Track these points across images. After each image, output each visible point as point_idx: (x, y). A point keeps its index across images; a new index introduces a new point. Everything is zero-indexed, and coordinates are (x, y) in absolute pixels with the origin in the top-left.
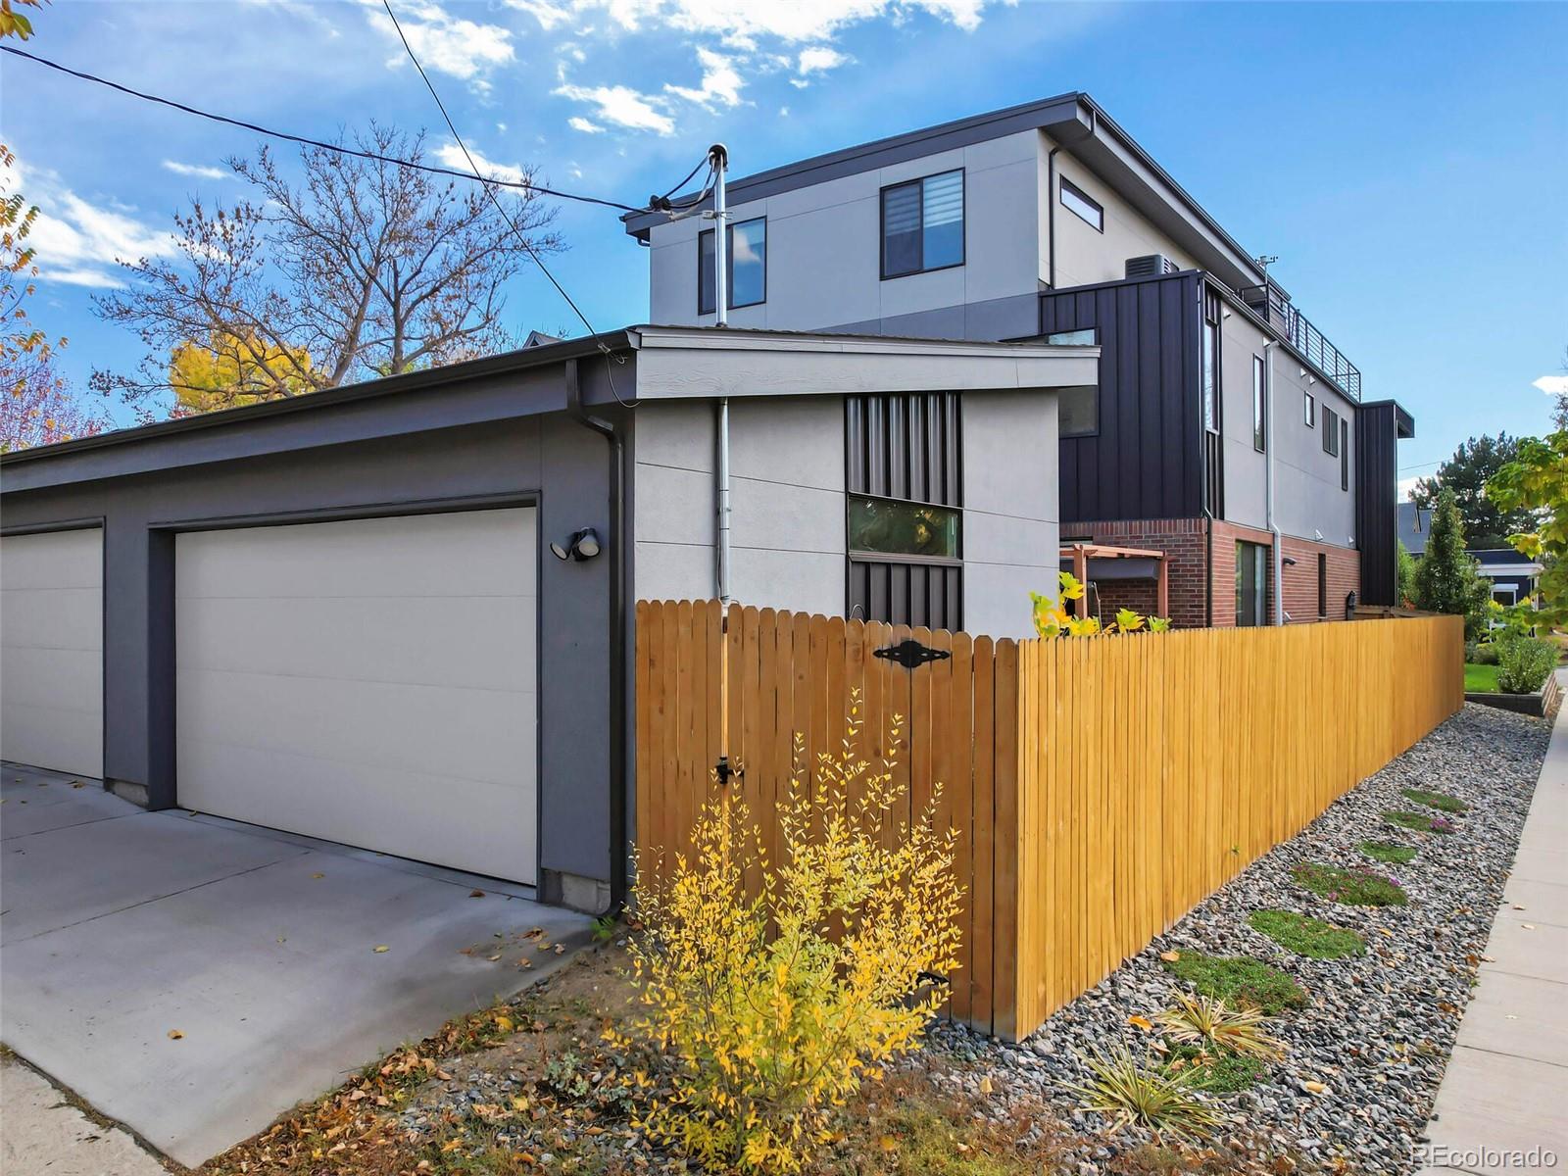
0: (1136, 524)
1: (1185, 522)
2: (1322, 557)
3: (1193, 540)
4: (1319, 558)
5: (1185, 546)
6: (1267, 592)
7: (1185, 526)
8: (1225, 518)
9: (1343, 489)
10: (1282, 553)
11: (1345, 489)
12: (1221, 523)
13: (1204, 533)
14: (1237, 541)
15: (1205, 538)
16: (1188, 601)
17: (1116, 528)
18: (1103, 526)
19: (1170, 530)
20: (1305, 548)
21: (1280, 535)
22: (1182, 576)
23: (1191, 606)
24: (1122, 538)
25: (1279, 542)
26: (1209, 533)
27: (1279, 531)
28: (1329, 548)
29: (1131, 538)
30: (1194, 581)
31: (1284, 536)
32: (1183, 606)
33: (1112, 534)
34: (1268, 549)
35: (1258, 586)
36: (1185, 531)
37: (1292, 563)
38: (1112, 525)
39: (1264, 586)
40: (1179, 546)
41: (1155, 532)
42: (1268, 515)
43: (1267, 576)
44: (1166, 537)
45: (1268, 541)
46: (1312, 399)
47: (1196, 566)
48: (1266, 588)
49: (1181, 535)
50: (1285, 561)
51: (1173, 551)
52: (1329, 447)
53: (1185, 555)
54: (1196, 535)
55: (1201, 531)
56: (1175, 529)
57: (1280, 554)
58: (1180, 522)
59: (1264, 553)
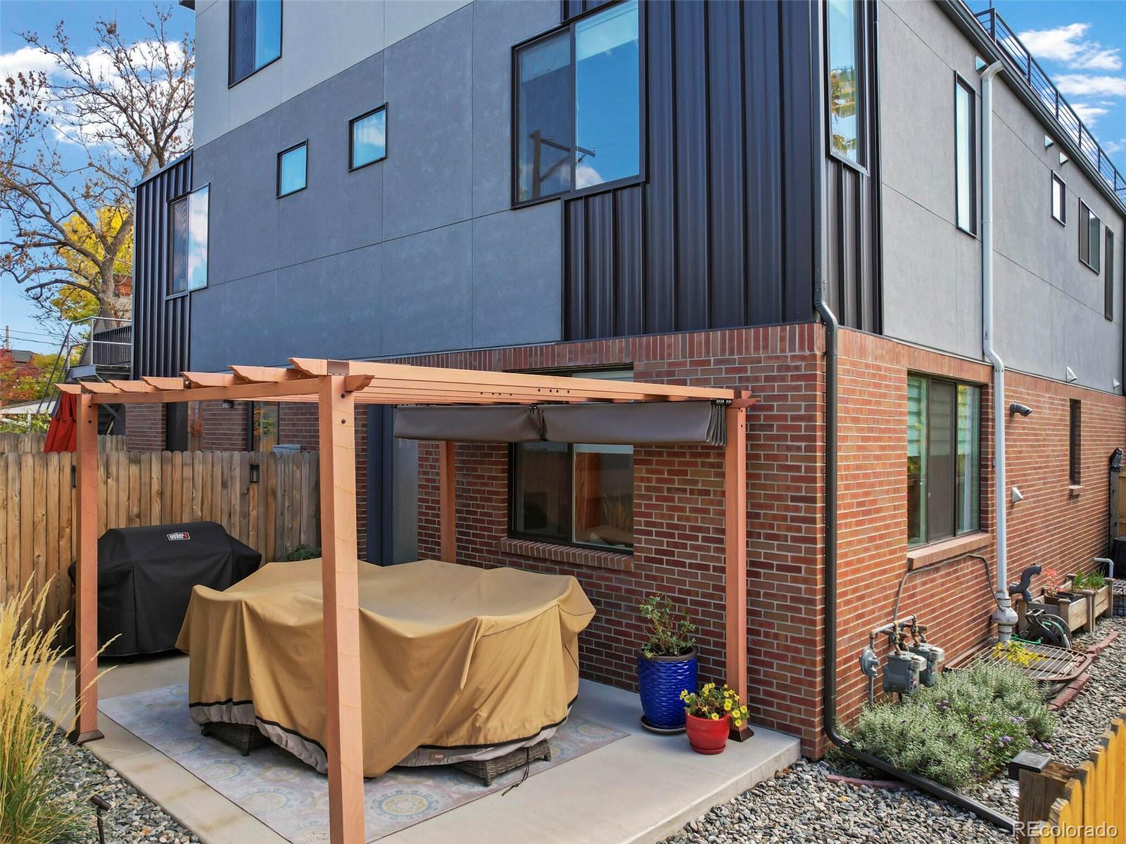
0: (700, 337)
1: (783, 331)
2: (1075, 405)
3: (797, 368)
4: (1071, 407)
5: (783, 379)
6: (980, 459)
7: (783, 339)
8: (887, 330)
9: (1106, 318)
10: (1007, 396)
11: (1108, 316)
12: (870, 340)
13: (818, 353)
14: (911, 374)
15: (820, 362)
16: (788, 488)
17: (669, 346)
18: (648, 343)
19: (757, 349)
20: (1047, 391)
21: (1002, 367)
22: (777, 438)
23: (794, 499)
24: (678, 364)
25: (1001, 379)
26: (829, 354)
27: (1002, 364)
28: (1088, 390)
29: (692, 363)
30: (799, 448)
31: (1007, 370)
32: (779, 498)
33: (662, 358)
34: (983, 391)
35: (965, 449)
36: (783, 350)
37: (1026, 413)
38: (662, 342)
39: (976, 449)
40: (774, 379)
41: (732, 353)
42: (984, 336)
43: (980, 433)
44: (752, 361)
45: (981, 376)
46: (1063, 186)
47: (802, 418)
48: (980, 452)
49: (778, 358)
50: (1013, 410)
51: (763, 389)
52: (1087, 258)
53: (784, 398)
54: (803, 358)
55: (811, 348)
56: (766, 347)
57: (1003, 399)
58: (775, 332)
59: (977, 397)
